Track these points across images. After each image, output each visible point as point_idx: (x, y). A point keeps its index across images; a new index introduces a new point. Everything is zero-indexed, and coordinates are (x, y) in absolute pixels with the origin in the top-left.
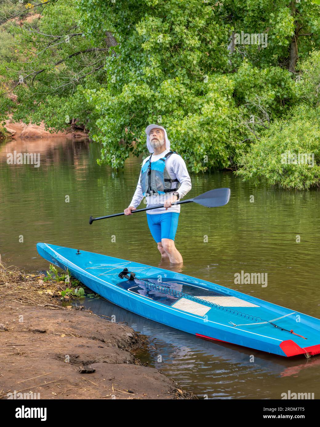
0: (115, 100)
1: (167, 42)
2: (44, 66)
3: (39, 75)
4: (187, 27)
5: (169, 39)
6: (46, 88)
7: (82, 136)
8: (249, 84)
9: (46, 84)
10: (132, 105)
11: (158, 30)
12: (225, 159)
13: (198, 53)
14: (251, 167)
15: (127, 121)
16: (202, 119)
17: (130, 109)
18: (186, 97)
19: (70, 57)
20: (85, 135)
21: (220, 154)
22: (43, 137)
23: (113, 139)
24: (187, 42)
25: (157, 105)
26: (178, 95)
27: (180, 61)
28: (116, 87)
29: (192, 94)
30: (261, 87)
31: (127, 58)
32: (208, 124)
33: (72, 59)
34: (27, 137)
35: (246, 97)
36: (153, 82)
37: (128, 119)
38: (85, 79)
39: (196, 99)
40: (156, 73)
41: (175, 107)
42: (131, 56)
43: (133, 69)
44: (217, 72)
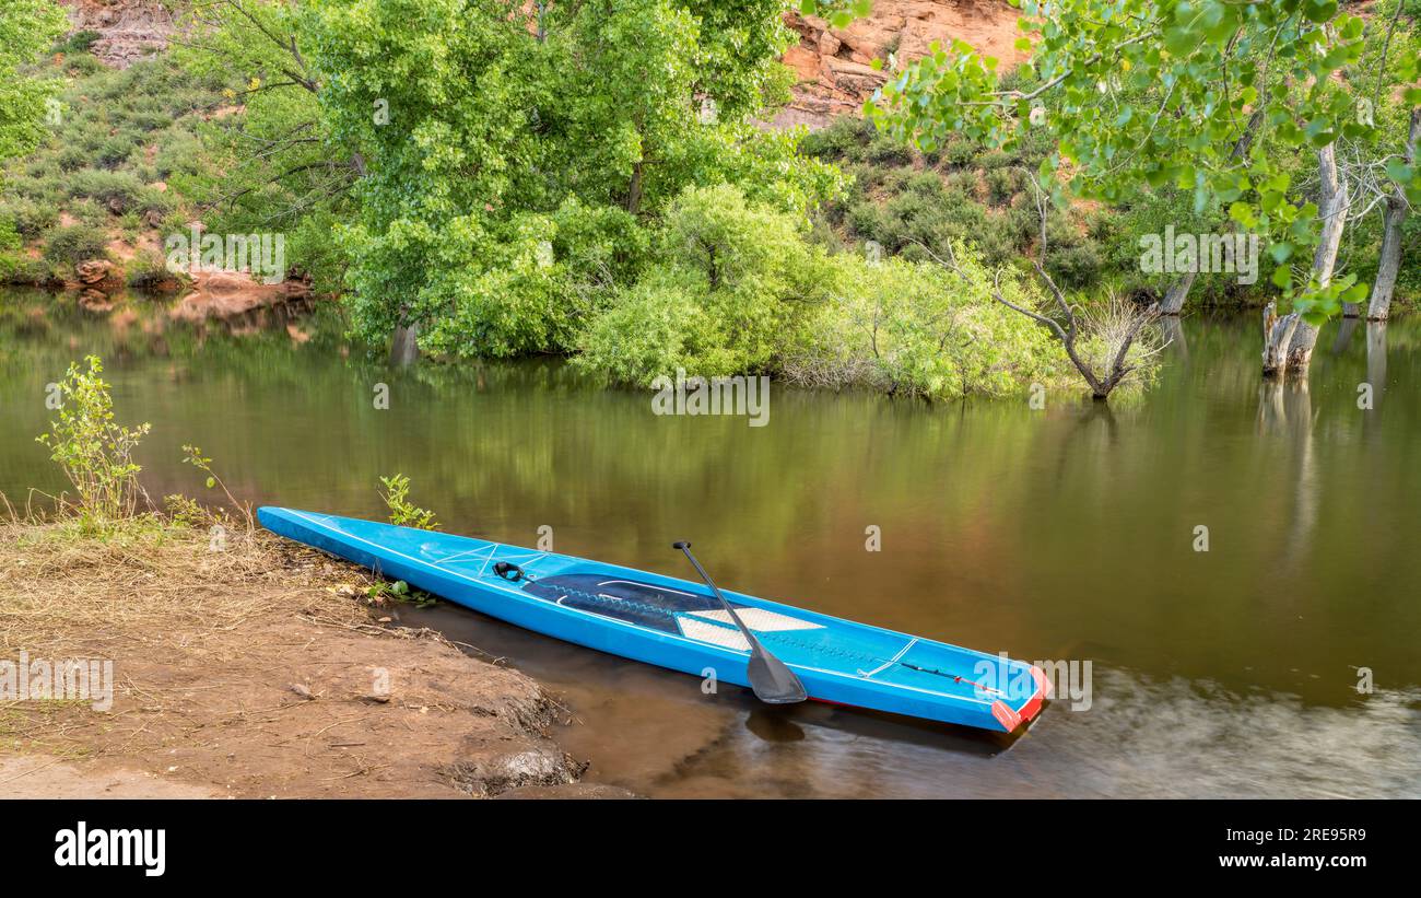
0: (378, 242)
1: (458, 160)
2: (249, 184)
3: (243, 197)
4: (488, 139)
5: (461, 155)
6: (251, 216)
7: (301, 289)
8: (574, 229)
9: (252, 210)
10: (403, 253)
11: (446, 141)
12: (541, 337)
13: (504, 179)
14: (593, 354)
15: (394, 275)
16: (513, 278)
17: (399, 257)
18: (484, 244)
19: (290, 173)
20: (305, 287)
21: (536, 330)
22: (242, 288)
23: (372, 302)
24: (489, 162)
25: (441, 253)
26: (474, 239)
27: (476, 189)
28: (375, 224)
29: (492, 239)
30: (591, 235)
31: (394, 181)
32: (520, 285)
33: (291, 176)
34: (217, 287)
35: (571, 248)
36: (437, 221)
37: (396, 272)
38: (314, 207)
39: (499, 247)
40: (442, 206)
41: (468, 258)
42: (401, 179)
43: (407, 198)
44: (527, 209)
